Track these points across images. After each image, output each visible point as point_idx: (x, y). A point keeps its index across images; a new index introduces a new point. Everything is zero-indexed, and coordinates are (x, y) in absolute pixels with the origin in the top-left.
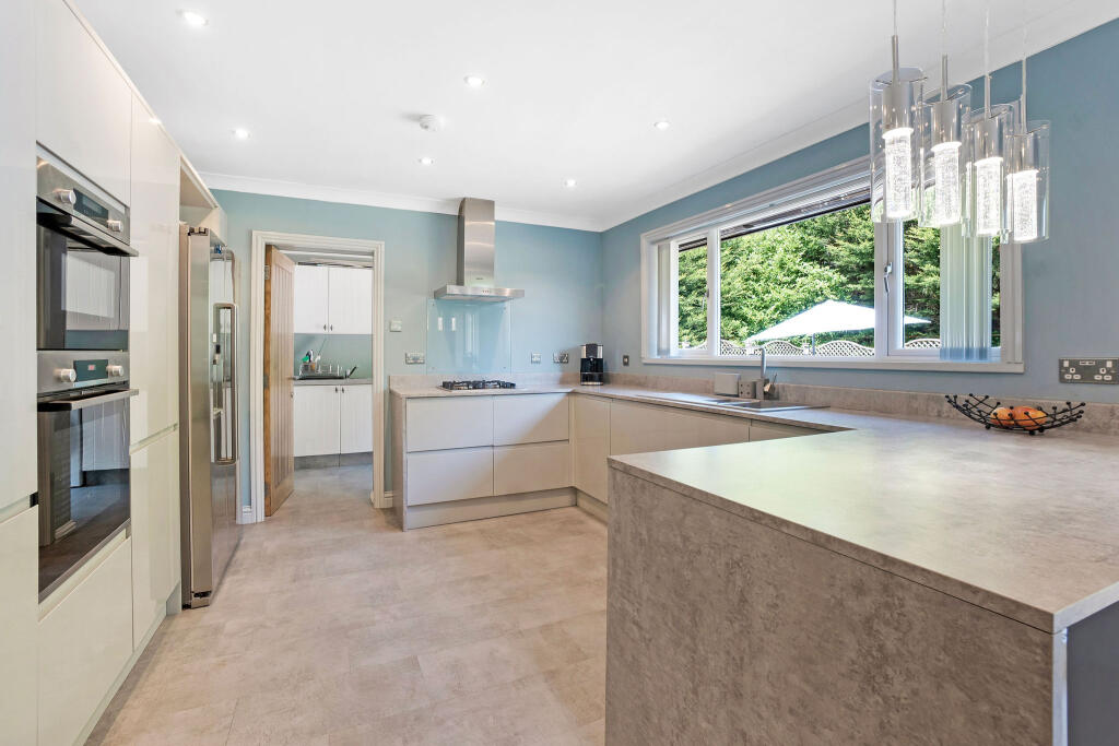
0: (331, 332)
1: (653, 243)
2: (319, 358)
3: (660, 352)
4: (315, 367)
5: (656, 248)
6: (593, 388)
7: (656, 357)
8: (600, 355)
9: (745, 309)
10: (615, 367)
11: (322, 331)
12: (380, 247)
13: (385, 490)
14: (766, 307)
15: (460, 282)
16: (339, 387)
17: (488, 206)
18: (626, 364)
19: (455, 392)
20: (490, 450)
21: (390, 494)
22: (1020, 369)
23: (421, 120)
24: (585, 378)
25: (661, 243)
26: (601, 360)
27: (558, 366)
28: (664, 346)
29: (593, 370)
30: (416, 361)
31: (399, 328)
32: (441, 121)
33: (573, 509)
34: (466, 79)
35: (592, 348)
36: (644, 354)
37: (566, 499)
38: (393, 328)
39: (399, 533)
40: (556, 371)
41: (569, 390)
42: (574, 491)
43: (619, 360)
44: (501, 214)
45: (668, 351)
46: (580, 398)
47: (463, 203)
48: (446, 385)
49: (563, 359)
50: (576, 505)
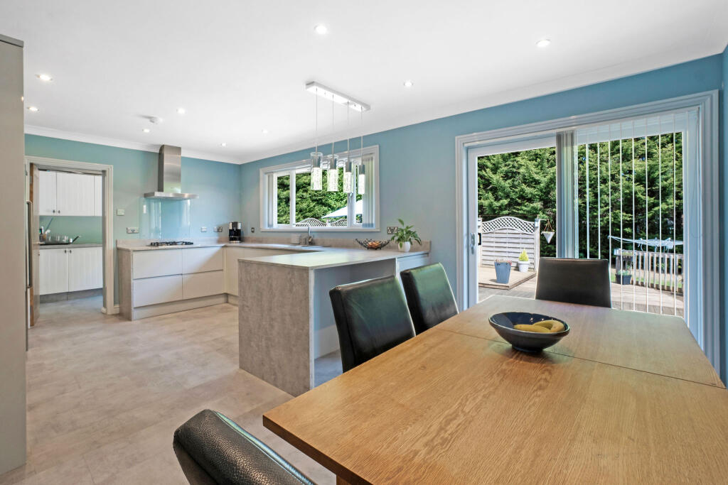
0: (58, 214)
1: (266, 173)
2: (48, 231)
3: (269, 226)
4: (46, 237)
5: (267, 176)
6: (236, 243)
7: (267, 228)
8: (239, 228)
9: (330, 201)
10: (247, 233)
11: (52, 214)
12: (110, 168)
13: (115, 304)
14: (342, 200)
15: (161, 189)
16: (67, 249)
17: (178, 150)
18: (253, 232)
19: (160, 247)
20: (180, 276)
21: (118, 306)
22: (379, 230)
23: (151, 119)
24: (232, 239)
25: (270, 174)
26: (239, 231)
27: (216, 234)
28: (270, 223)
29: (235, 235)
30: (133, 232)
31: (123, 214)
32: (161, 120)
33: (226, 305)
34: (177, 110)
35: (235, 224)
36: (261, 227)
37: (222, 299)
38: (118, 214)
39: (128, 323)
40: (215, 237)
41: (223, 245)
42: (227, 295)
43: (249, 230)
44: (184, 154)
45: (272, 225)
46: (228, 249)
47: (162, 148)
48: (152, 245)
49: (219, 230)
50: (227, 302)
